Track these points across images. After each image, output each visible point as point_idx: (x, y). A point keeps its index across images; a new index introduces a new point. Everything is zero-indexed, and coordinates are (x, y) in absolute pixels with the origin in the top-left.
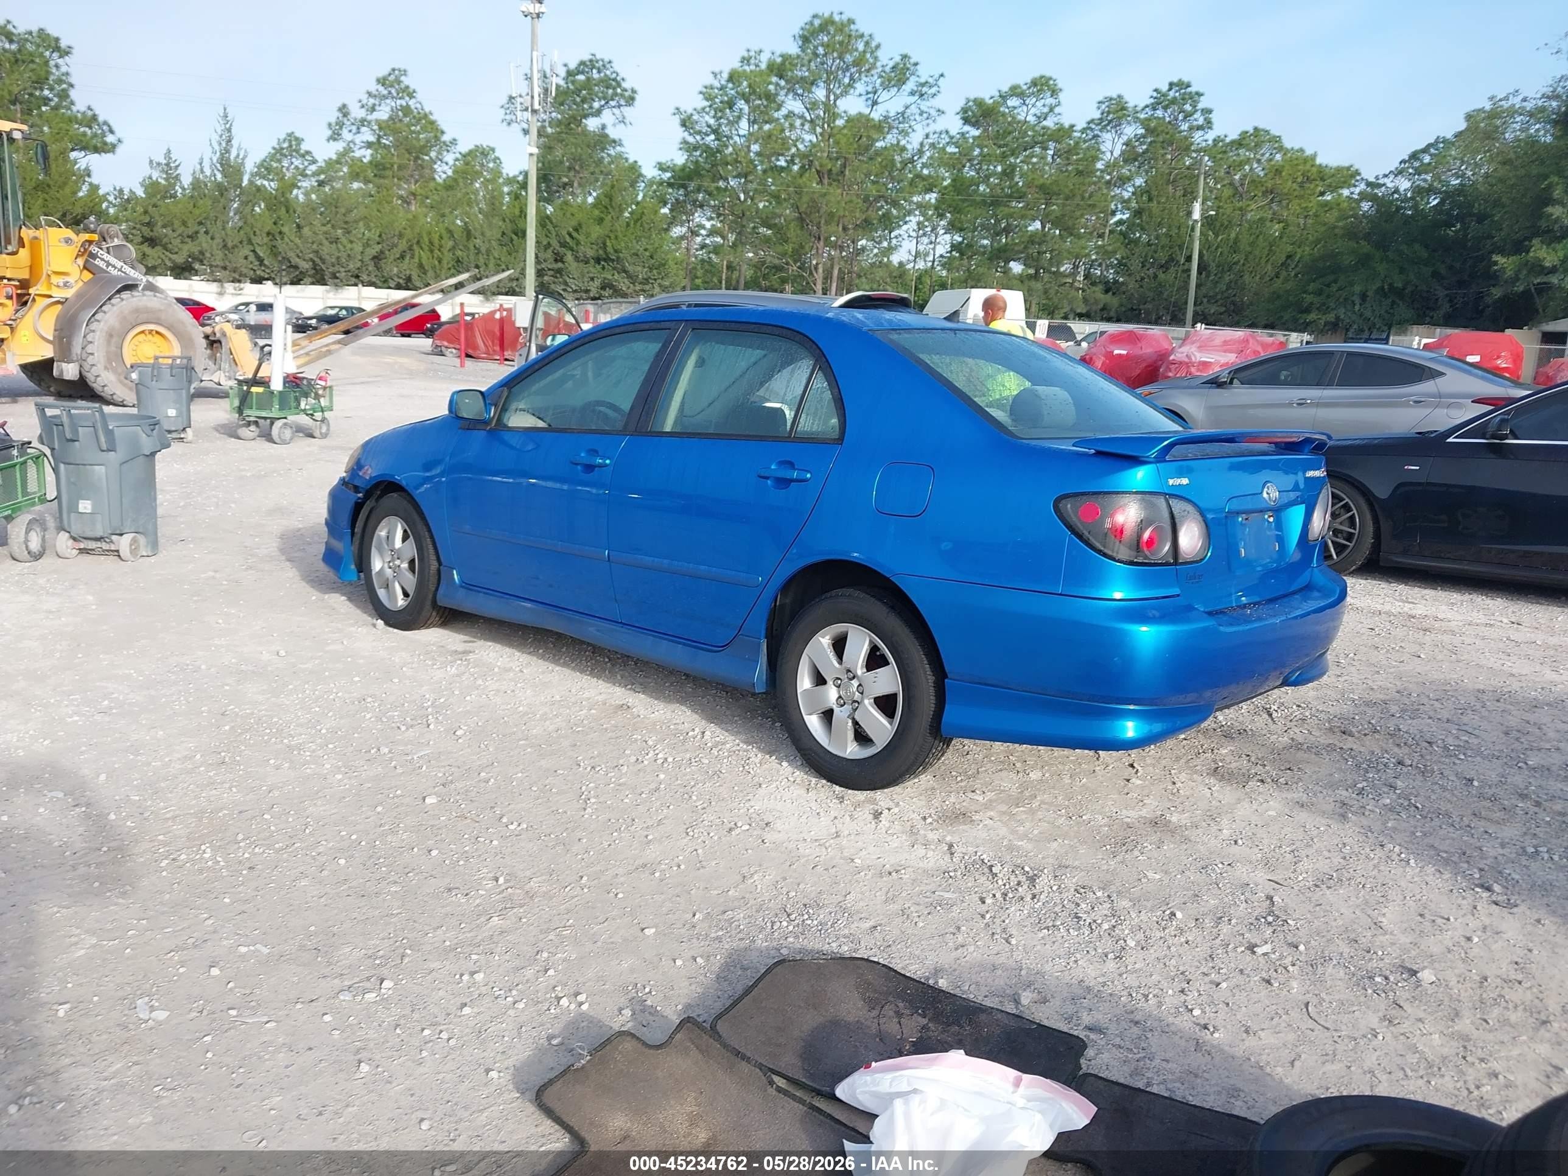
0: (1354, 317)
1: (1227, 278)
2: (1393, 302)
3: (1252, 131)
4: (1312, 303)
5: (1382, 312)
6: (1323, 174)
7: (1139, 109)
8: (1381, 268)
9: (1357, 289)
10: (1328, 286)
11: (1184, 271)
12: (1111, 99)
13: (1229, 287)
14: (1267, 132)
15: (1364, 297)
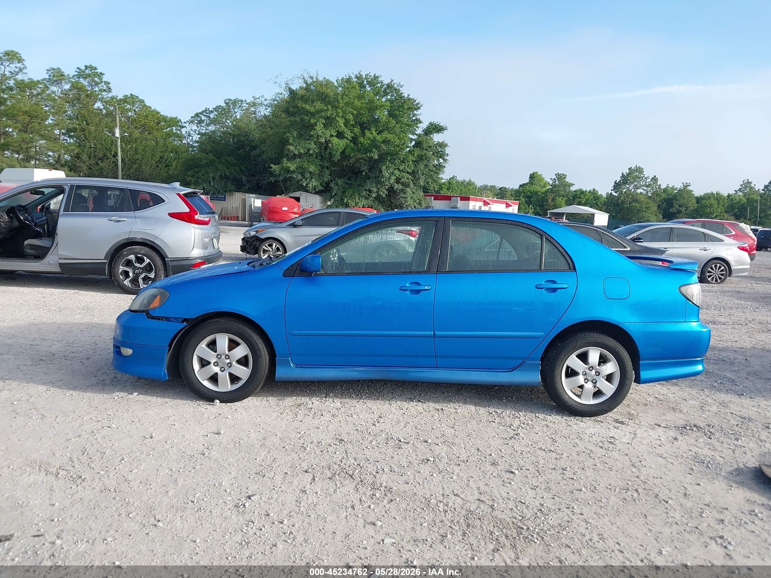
0: (211, 188)
1: (135, 167)
2: (226, 182)
3: (129, 96)
4: (191, 181)
5: (222, 186)
6: (165, 119)
7: (71, 76)
8: (220, 167)
9: (211, 175)
10: (197, 173)
11: (114, 162)
12: (54, 69)
13: (136, 171)
14: (137, 97)
15: (214, 179)
